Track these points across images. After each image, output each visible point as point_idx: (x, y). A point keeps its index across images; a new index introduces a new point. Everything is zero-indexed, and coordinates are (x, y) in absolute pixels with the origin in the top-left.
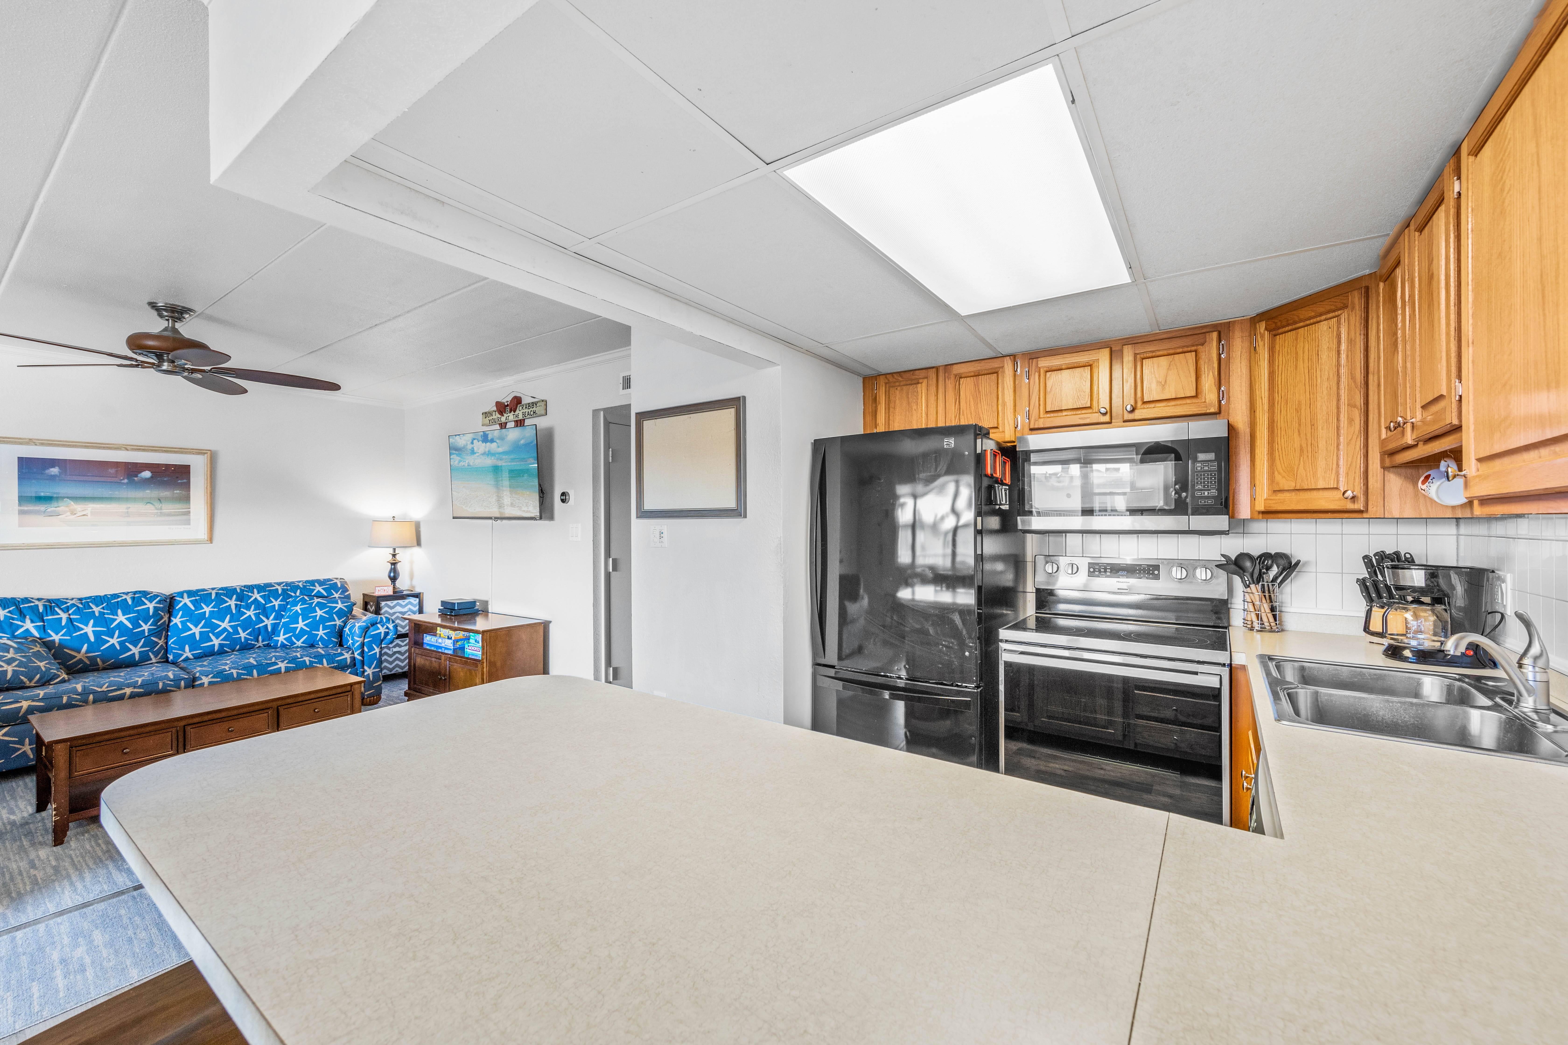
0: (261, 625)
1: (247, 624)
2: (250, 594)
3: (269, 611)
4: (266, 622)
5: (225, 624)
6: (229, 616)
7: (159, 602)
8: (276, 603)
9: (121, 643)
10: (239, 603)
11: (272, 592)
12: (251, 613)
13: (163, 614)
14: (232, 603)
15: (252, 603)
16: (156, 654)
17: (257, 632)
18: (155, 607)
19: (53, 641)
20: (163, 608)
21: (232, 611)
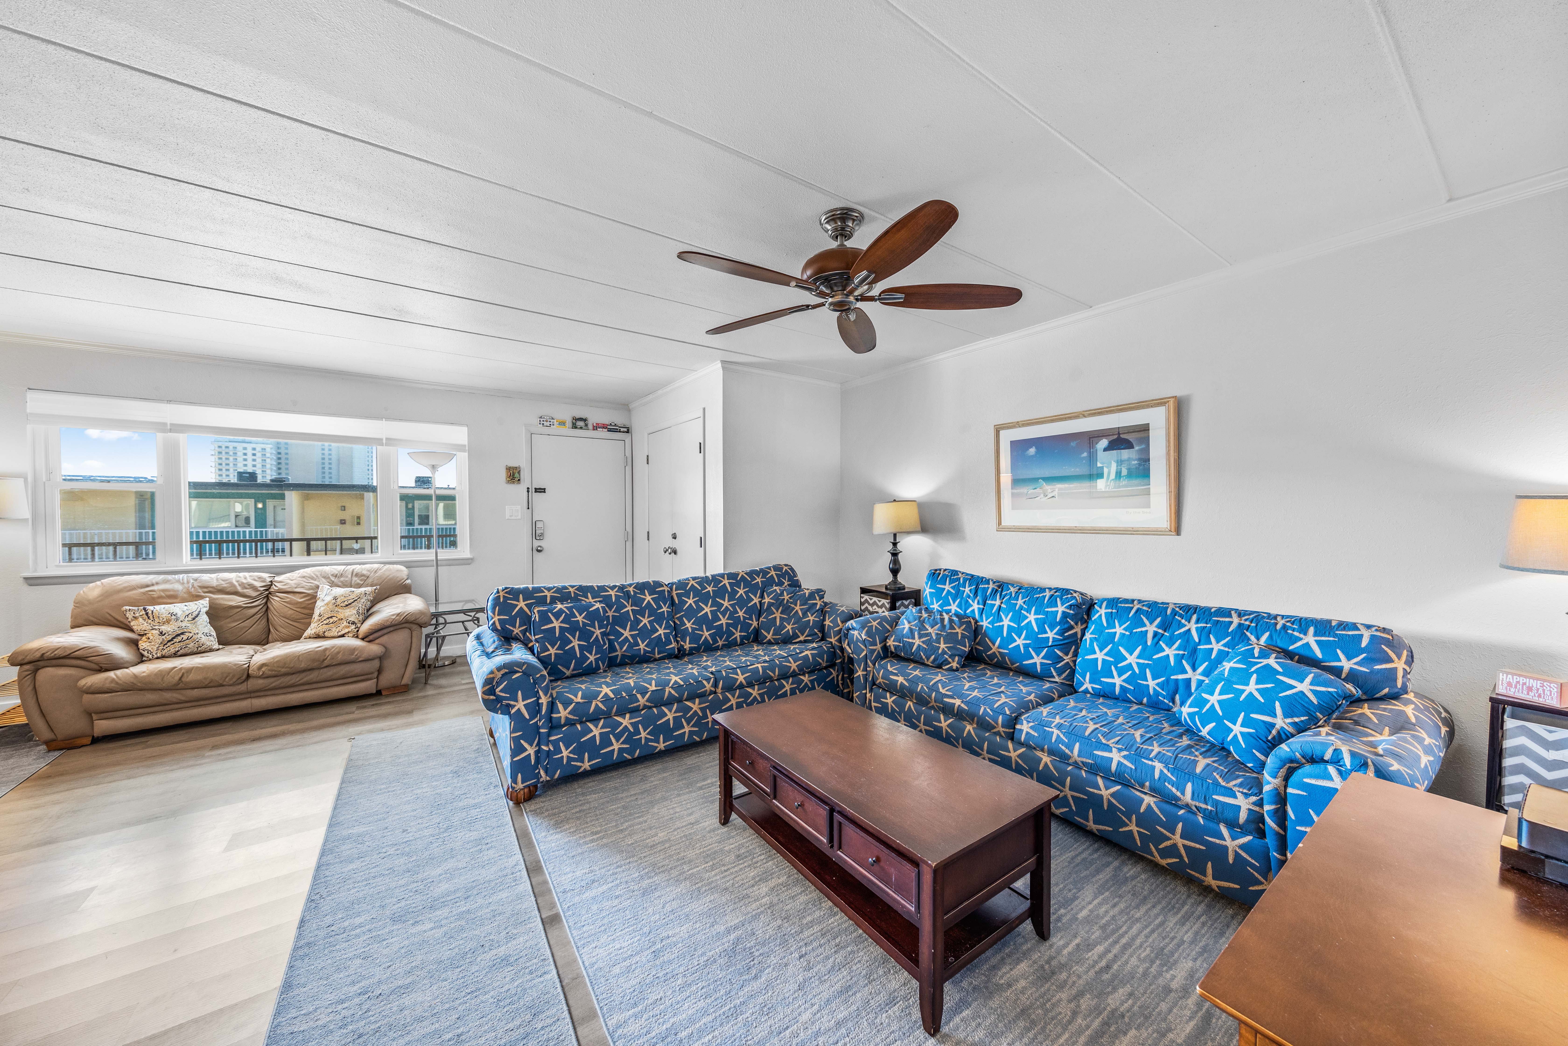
0: (1180, 677)
1: (1161, 668)
2: (1183, 621)
3: (1200, 656)
4: (1190, 674)
5: (1132, 659)
6: (1140, 647)
7: (1070, 607)
8: (1217, 647)
9: (1026, 646)
10: (1160, 631)
11: (1219, 625)
12: (1170, 652)
13: (1072, 623)
14: (1151, 629)
15: (1181, 636)
16: (1060, 672)
17: (1172, 686)
18: (1064, 612)
19: (982, 626)
20: (1073, 615)
21: (1146, 642)
